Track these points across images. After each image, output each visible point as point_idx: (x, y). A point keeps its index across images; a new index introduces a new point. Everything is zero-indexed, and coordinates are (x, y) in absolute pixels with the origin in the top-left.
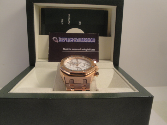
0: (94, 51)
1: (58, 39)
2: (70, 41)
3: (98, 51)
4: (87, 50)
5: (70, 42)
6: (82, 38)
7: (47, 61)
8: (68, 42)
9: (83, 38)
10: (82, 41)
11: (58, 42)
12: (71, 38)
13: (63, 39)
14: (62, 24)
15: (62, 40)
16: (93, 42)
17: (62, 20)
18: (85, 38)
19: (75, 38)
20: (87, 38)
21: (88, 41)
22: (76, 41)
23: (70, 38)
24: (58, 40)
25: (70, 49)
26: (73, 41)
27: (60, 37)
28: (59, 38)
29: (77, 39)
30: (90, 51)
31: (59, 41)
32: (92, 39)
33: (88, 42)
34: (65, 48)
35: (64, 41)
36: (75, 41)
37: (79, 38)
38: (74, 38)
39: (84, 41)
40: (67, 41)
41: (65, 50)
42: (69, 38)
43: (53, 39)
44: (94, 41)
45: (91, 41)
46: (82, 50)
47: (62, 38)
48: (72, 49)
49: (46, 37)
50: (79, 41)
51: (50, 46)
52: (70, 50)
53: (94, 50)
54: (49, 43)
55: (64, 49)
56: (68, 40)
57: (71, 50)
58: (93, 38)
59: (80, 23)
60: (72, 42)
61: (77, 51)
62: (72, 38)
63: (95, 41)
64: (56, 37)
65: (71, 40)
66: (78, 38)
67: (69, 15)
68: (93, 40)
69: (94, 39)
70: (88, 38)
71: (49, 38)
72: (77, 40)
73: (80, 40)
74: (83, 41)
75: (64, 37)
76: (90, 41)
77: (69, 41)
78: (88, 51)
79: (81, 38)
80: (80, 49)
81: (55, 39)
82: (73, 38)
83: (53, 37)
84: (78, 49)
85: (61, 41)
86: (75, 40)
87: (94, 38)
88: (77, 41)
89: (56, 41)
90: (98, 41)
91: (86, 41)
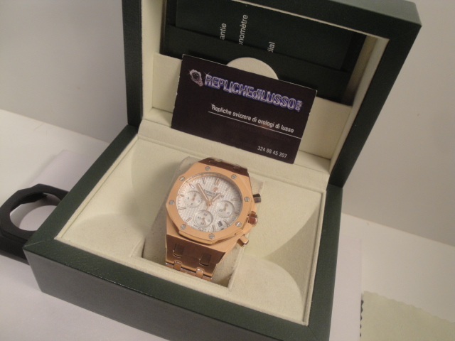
0: (290, 133)
1: (203, 76)
2: (233, 90)
3: (301, 136)
4: (271, 127)
5: (232, 94)
6: (267, 90)
8: (227, 92)
9: (269, 93)
10: (265, 98)
11: (201, 84)
12: (237, 84)
13: (217, 81)
14: (223, 36)
15: (212, 82)
16: (294, 110)
17: (224, 26)
18: (276, 93)
19: (248, 85)
20: (279, 95)
21: (281, 104)
22: (250, 94)
24: (204, 81)
25: (230, 113)
26: (242, 92)
27: (210, 74)
28: (207, 75)
29: (251, 90)
30: (280, 130)
31: (206, 83)
32: (293, 99)
33: (279, 106)
34: (218, 106)
35: (218, 86)
36: (246, 94)
37: (258, 90)
38: (246, 86)
39: (270, 100)
40: (225, 88)
41: (216, 112)
42: (232, 82)
43: (191, 73)
44: (298, 109)
45: (289, 106)
46: (260, 121)
47: (214, 77)
48: (234, 114)
49: (174, 64)
50: (256, 97)
51: (179, 91)
52: (227, 115)
53: (292, 131)
54: (180, 83)
55: (213, 107)
56: (228, 87)
57: (231, 116)
58: (297, 99)
59: (272, 46)
60: (237, 95)
61: (247, 120)
62: (240, 84)
63: (301, 108)
64: (198, 71)
65: (237, 88)
66: (255, 89)
67: (245, 17)
68: (296, 103)
69: (300, 102)
70: (282, 95)
71: (180, 69)
72: (253, 93)
73: (259, 95)
74: (267, 100)
75: (219, 77)
76: (285, 105)
77: (231, 90)
78: (274, 128)
79: (264, 91)
80: (255, 119)
81: (196, 76)
82: (242, 85)
83: (191, 70)
84: (249, 118)
85: (210, 84)
86: (247, 92)
87: (300, 100)
88: (253, 96)
89: (197, 82)
90: (309, 111)
91: (275, 102)
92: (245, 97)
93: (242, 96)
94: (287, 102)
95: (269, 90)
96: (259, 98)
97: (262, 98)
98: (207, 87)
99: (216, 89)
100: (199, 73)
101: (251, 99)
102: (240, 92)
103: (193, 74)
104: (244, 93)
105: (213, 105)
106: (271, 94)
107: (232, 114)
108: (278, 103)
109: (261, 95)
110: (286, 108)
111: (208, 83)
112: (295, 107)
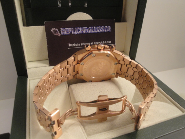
1: (60, 30)
2: (77, 32)
5: (77, 34)
7: (48, 65)
8: (75, 34)
9: (95, 27)
10: (94, 31)
11: (59, 35)
13: (68, 30)
15: (65, 31)
16: (108, 32)
18: (98, 26)
19: (84, 27)
22: (86, 31)
23: (77, 27)
24: (60, 33)
25: (79, 45)
26: (82, 32)
27: (63, 28)
28: (61, 29)
29: (86, 29)
30: (105, 44)
31: (62, 33)
32: (106, 27)
33: (101, 32)
35: (69, 33)
36: (84, 32)
39: (96, 31)
40: (73, 32)
41: (72, 47)
42: (75, 28)
43: (52, 31)
44: (110, 30)
45: (105, 31)
46: (95, 43)
47: (65, 29)
48: (82, 44)
50: (90, 31)
51: (48, 43)
53: (110, 42)
54: (47, 38)
55: (70, 45)
56: (74, 31)
57: (81, 46)
59: (86, 3)
60: (80, 34)
62: (80, 27)
63: (111, 30)
64: (56, 28)
65: (79, 31)
66: (88, 28)
68: (108, 28)
69: (109, 27)
70: (101, 26)
71: (45, 30)
74: (95, 31)
75: (68, 28)
76: (104, 31)
79: (92, 27)
80: (92, 43)
81: (55, 31)
82: (81, 28)
83: (51, 29)
84: (89, 44)
85: (64, 33)
86: (84, 30)
88: (88, 32)
89: (57, 35)
90: (115, 30)
91: (99, 31)
92: (85, 34)
93: (82, 33)
94: (104, 29)
95: (94, 26)
97: (92, 31)
98: (63, 35)
99: (68, 35)
100: (56, 29)
101: (88, 34)
102: (81, 32)
103: (53, 31)
104: (83, 32)
105: (69, 44)
106: (96, 27)
107: (80, 45)
108: (100, 31)
110: (105, 32)
111: (63, 33)
112: (108, 30)
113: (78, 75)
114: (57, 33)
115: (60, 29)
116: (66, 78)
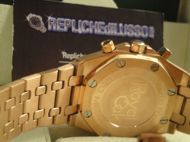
1: (45, 20)
2: (83, 30)
5: (83, 35)
6: (119, 22)
8: (77, 34)
9: (121, 25)
10: (118, 31)
11: (44, 30)
12: (86, 21)
13: (63, 22)
15: (57, 24)
16: (149, 38)
18: (128, 24)
19: (98, 21)
20: (131, 25)
21: (135, 34)
22: (103, 30)
23: (83, 20)
24: (46, 26)
26: (94, 30)
27: (52, 16)
28: (50, 18)
29: (102, 26)
31: (50, 27)
32: (145, 27)
33: (134, 37)
34: (69, 52)
35: (65, 29)
36: (98, 31)
37: (109, 24)
38: (96, 22)
39: (123, 32)
40: (73, 29)
41: (69, 60)
42: (80, 21)
43: (28, 18)
44: (152, 36)
45: (143, 35)
47: (58, 19)
50: (109, 32)
51: (15, 44)
54: (15, 33)
56: (77, 27)
58: (149, 26)
60: (88, 34)
62: (89, 20)
63: (155, 34)
64: (37, 14)
65: (87, 27)
66: (107, 24)
68: (149, 31)
69: (152, 28)
70: (134, 24)
71: (12, 16)
72: (105, 28)
73: (111, 30)
74: (121, 33)
76: (139, 35)
77: (81, 30)
79: (116, 24)
81: (35, 21)
82: (91, 22)
83: (27, 15)
85: (54, 28)
86: (98, 28)
87: (152, 26)
88: (105, 32)
89: (38, 29)
90: (163, 36)
91: (128, 33)
92: (98, 35)
93: (94, 34)
94: (140, 31)
95: (120, 22)
96: (112, 32)
97: (115, 32)
98: (52, 32)
99: (63, 33)
100: (39, 17)
101: (105, 36)
102: (91, 31)
103: (31, 19)
104: (96, 31)
105: (63, 53)
106: (124, 25)
108: (132, 34)
109: (113, 29)
111: (52, 27)
112: (149, 34)
113: (79, 115)
114: (39, 26)
115: (47, 19)
116: (49, 116)
